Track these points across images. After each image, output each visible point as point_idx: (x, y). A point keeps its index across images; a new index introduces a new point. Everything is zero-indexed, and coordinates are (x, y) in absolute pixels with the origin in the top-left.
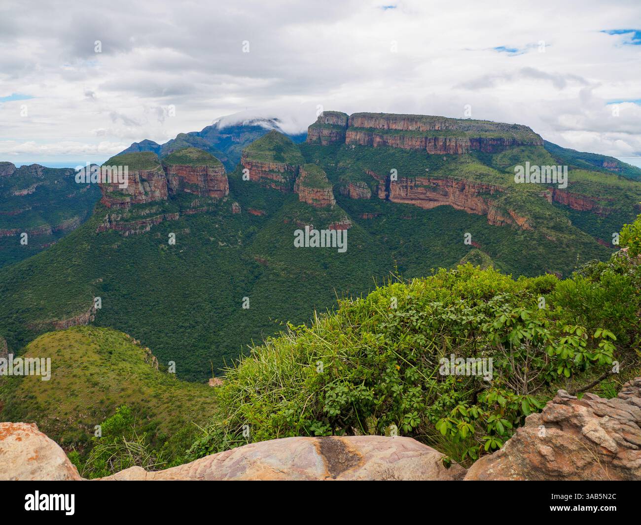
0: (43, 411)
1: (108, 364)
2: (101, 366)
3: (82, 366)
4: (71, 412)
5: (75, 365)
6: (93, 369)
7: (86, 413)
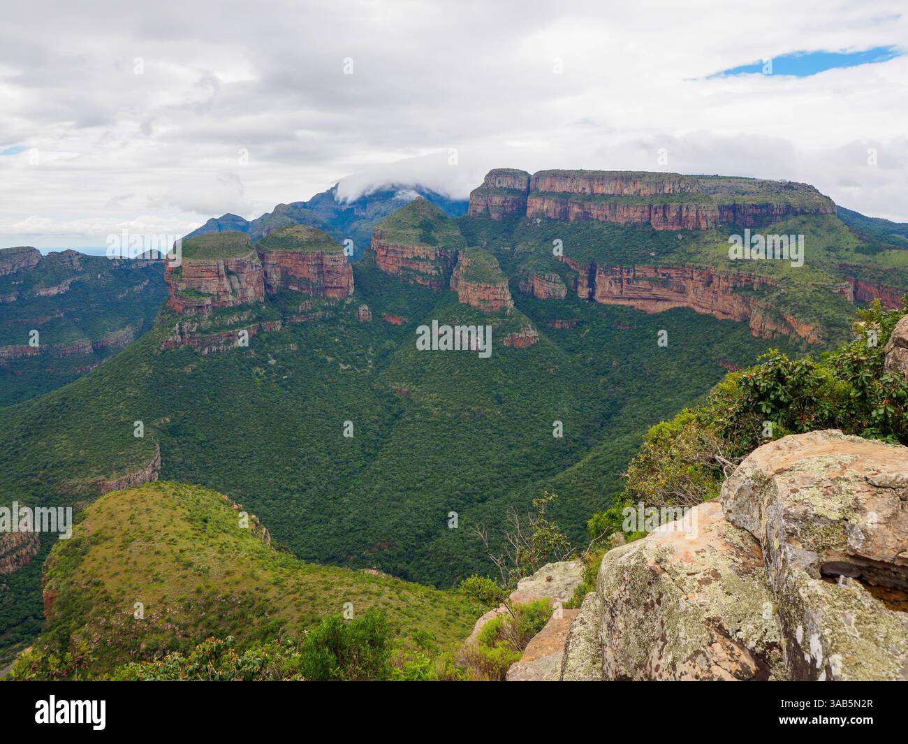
0: (114, 603)
1: (204, 536)
3: (167, 539)
4: (155, 606)
5: (156, 538)
6: (183, 544)
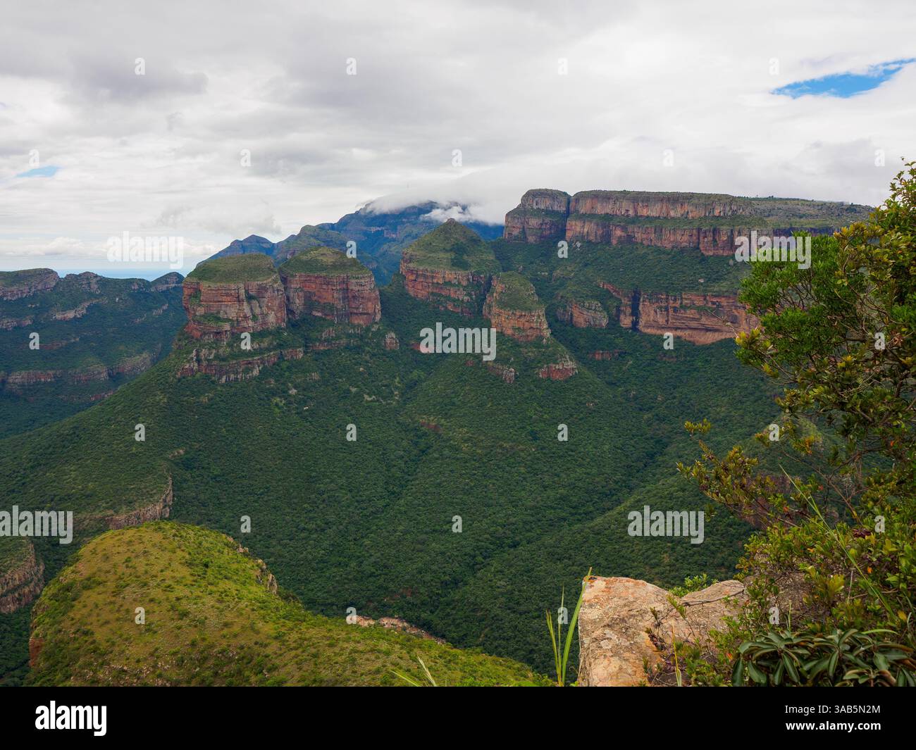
0: (103, 655)
1: (203, 583)
2: (192, 585)
3: (163, 585)
4: (146, 659)
5: (152, 583)
6: (180, 591)
7: (168, 662)
